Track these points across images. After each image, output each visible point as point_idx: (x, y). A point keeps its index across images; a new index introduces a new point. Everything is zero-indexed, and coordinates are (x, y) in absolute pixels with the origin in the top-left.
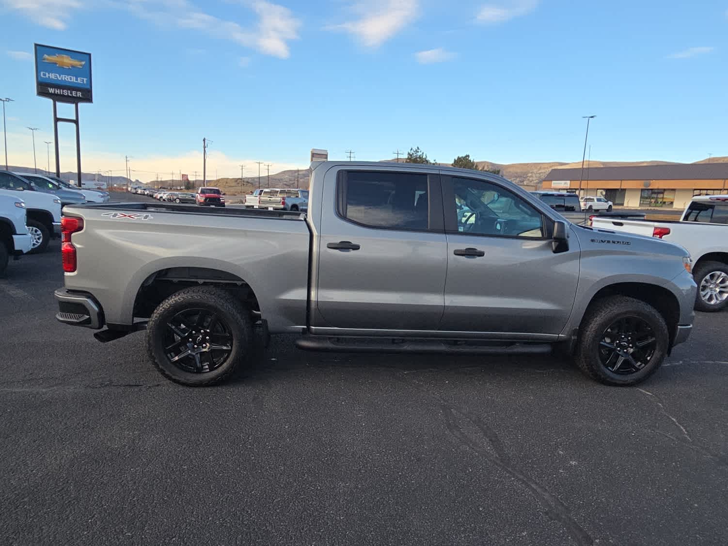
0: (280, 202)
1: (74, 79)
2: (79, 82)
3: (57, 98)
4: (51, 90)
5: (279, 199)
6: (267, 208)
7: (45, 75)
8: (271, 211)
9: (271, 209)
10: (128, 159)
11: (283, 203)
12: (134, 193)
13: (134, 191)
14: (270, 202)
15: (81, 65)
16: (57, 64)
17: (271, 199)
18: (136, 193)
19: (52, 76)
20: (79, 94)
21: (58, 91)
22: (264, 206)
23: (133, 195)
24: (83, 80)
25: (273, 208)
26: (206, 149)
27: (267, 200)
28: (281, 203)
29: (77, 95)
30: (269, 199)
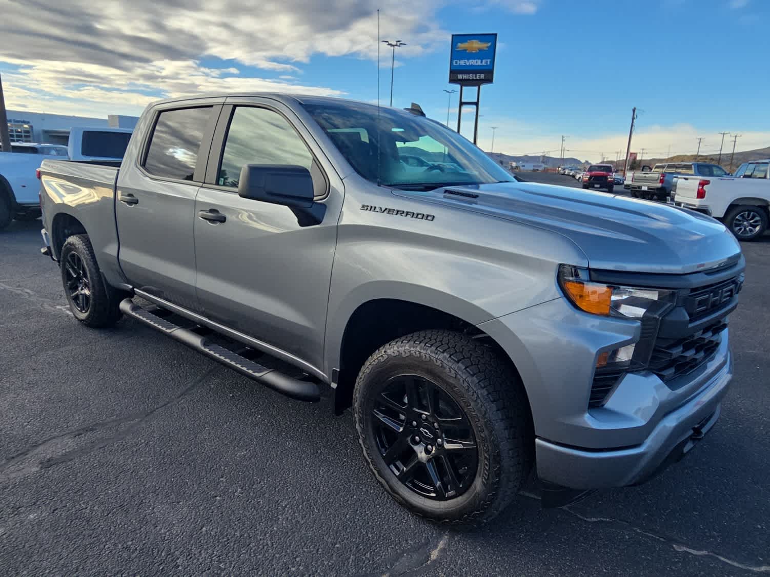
0: (657, 180)
1: (479, 63)
2: (484, 64)
3: (464, 83)
4: (460, 77)
5: (656, 176)
6: (640, 187)
7: (456, 63)
8: (644, 191)
9: (645, 188)
10: (564, 139)
11: (662, 181)
12: (562, 174)
13: (562, 172)
14: (645, 180)
15: (487, 47)
16: (467, 50)
17: (647, 175)
18: (564, 174)
19: (462, 63)
20: (482, 76)
21: (465, 77)
22: (637, 184)
23: (561, 175)
24: (487, 61)
25: (648, 187)
26: (634, 121)
27: (642, 177)
28: (659, 181)
29: (480, 77)
30: (644, 175)
